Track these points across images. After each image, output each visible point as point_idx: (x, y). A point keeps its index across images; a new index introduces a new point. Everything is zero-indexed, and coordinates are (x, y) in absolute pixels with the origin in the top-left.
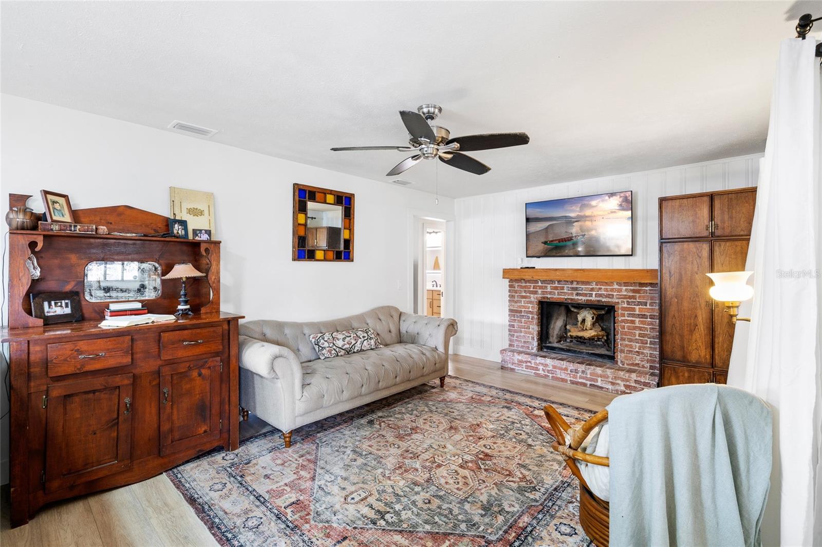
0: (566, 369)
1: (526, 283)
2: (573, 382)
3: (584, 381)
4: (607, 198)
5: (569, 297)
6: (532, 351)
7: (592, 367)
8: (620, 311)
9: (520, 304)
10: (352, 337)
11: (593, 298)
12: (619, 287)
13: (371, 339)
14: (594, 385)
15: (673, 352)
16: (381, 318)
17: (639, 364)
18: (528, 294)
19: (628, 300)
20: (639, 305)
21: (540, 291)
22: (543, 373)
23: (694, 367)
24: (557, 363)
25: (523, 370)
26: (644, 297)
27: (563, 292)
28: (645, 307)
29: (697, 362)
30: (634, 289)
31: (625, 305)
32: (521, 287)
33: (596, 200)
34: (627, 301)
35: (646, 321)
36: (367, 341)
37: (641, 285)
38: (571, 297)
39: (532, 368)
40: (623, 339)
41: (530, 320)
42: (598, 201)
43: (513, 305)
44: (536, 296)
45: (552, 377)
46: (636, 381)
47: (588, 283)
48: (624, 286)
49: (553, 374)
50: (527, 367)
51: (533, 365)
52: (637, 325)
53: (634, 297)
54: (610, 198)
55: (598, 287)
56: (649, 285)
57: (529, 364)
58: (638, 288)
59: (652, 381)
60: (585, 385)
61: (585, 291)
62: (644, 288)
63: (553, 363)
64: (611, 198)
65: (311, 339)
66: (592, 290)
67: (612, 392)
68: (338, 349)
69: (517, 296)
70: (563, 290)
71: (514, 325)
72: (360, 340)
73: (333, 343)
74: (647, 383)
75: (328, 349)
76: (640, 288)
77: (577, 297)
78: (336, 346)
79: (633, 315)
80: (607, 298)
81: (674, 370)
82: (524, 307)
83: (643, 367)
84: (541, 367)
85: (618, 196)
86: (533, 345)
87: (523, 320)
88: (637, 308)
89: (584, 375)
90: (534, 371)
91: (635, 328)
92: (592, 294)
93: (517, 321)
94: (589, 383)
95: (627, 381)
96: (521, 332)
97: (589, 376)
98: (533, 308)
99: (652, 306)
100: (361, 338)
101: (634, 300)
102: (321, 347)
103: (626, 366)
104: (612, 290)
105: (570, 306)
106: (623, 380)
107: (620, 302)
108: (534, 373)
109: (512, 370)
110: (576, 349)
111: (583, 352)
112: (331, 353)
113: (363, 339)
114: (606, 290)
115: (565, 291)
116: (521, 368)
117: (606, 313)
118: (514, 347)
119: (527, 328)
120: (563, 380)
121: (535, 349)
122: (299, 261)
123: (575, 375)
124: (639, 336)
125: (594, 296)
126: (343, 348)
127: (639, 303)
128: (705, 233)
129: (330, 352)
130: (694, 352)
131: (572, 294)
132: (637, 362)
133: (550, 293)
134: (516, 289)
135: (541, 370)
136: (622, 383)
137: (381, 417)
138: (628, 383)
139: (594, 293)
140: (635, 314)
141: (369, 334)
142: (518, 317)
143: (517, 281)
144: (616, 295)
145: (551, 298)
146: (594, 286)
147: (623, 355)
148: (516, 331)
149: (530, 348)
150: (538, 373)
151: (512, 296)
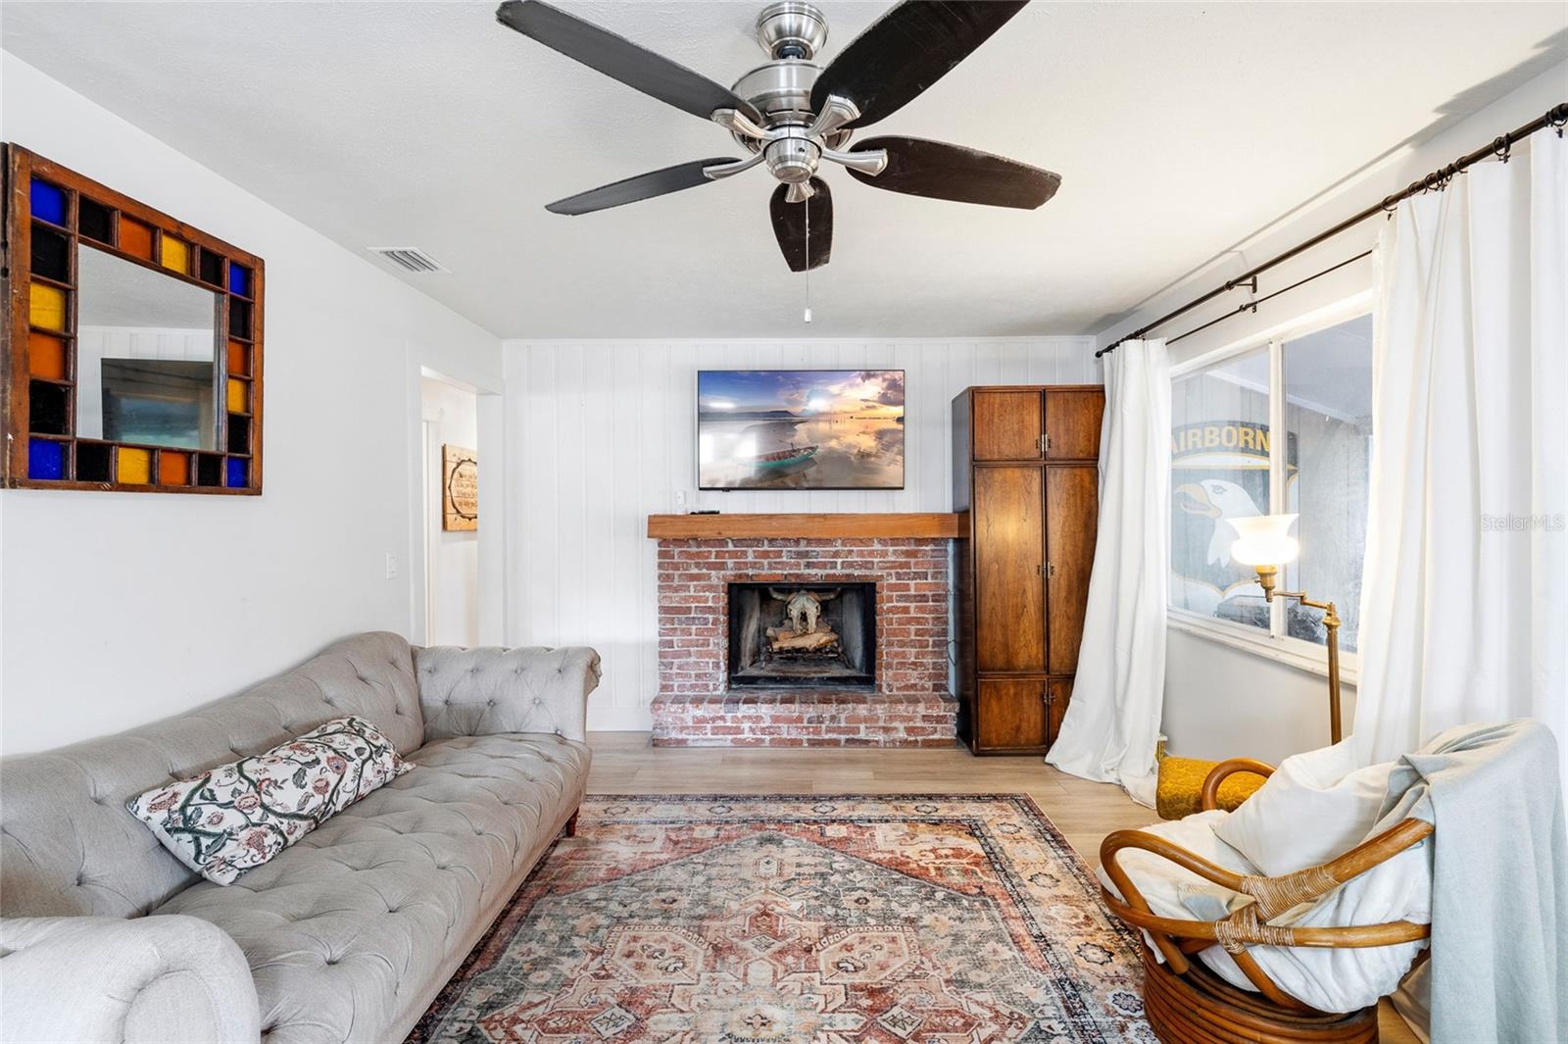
0: (800, 719)
1: (699, 546)
2: (813, 743)
3: (834, 736)
4: (859, 380)
5: (791, 572)
6: (714, 693)
7: (850, 706)
8: (885, 593)
9: (687, 594)
10: (324, 763)
11: (839, 571)
12: (884, 548)
13: (380, 750)
14: (853, 739)
15: (993, 655)
16: (365, 672)
17: (916, 685)
18: (704, 571)
19: (899, 570)
20: (916, 579)
21: (730, 563)
22: (751, 736)
23: (1023, 676)
24: (781, 709)
25: (706, 740)
26: (923, 563)
27: (779, 563)
28: (925, 581)
29: (1027, 668)
30: (907, 551)
31: (893, 581)
32: (690, 555)
33: (839, 383)
34: (897, 573)
35: (926, 606)
36: (371, 762)
37: (920, 541)
38: (796, 572)
39: (728, 730)
40: (890, 644)
41: (710, 626)
42: (842, 385)
43: (671, 598)
44: (723, 572)
45: (772, 740)
46: (925, 718)
47: (828, 542)
48: (892, 546)
49: (773, 734)
50: (716, 731)
51: (729, 724)
52: (913, 614)
53: (907, 565)
54: (864, 381)
55: (846, 549)
56: (931, 543)
57: (720, 723)
58: (913, 547)
59: (949, 711)
60: (835, 743)
61: (822, 557)
62: (924, 548)
63: (773, 713)
64: (867, 382)
65: (142, 814)
66: (836, 554)
67: (885, 747)
68: (285, 821)
69: (680, 575)
70: (781, 557)
71: (672, 642)
72: (351, 766)
73: (263, 805)
74: (942, 716)
75: (244, 835)
76: (916, 548)
77: (807, 571)
78: (275, 813)
79: (907, 598)
80: (863, 570)
81: (995, 686)
82: (696, 599)
83: (923, 688)
84: (746, 725)
85: (881, 379)
86: (718, 679)
87: (694, 627)
88: (912, 583)
89: (835, 725)
90: (730, 737)
91: (909, 621)
92: (836, 563)
93: (679, 633)
94: (843, 737)
95: (910, 719)
96: (689, 654)
97: (843, 725)
98: (717, 600)
99: (936, 578)
100: (352, 759)
101: (908, 571)
102: (208, 834)
103: (895, 692)
104: (871, 553)
105: (771, 589)
106: (904, 719)
107: (885, 574)
108: (732, 741)
109: (681, 743)
110: (798, 675)
111: (813, 678)
112: (260, 848)
113: (358, 761)
114: (861, 554)
115: (784, 559)
116: (701, 736)
117: (837, 598)
118: (672, 690)
119: (702, 645)
120: (795, 743)
121: (722, 687)
122: (37, 487)
123: (817, 727)
124: (916, 635)
125: (839, 566)
126: (304, 812)
127: (917, 576)
128: (1035, 453)
129: (256, 843)
130: (1022, 651)
131: (799, 564)
132: (913, 682)
133: (754, 565)
134: (676, 560)
135: (747, 730)
136: (901, 726)
137: (490, 1006)
138: (911, 724)
139: (839, 561)
140: (909, 596)
141: (367, 735)
142: (680, 622)
143: (678, 542)
144: (877, 562)
145: (756, 575)
146: (840, 548)
147: (891, 673)
148: (676, 655)
149: (711, 687)
150: (740, 739)
151: (667, 575)
